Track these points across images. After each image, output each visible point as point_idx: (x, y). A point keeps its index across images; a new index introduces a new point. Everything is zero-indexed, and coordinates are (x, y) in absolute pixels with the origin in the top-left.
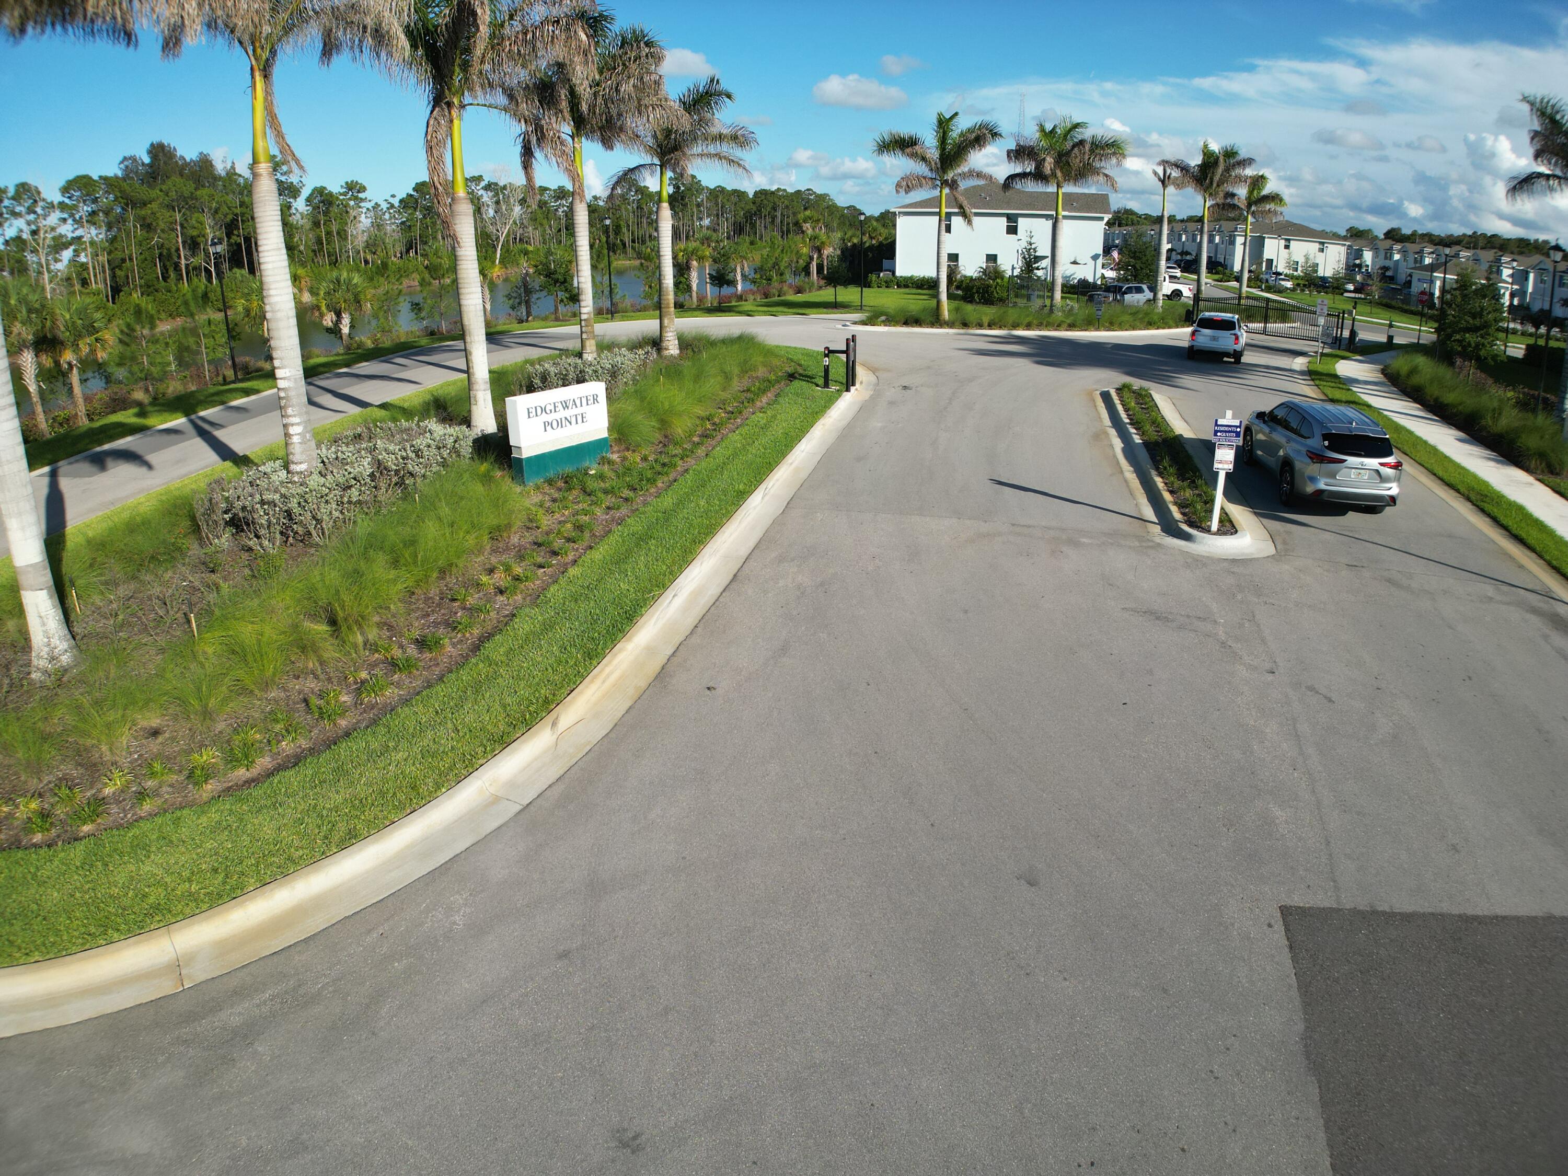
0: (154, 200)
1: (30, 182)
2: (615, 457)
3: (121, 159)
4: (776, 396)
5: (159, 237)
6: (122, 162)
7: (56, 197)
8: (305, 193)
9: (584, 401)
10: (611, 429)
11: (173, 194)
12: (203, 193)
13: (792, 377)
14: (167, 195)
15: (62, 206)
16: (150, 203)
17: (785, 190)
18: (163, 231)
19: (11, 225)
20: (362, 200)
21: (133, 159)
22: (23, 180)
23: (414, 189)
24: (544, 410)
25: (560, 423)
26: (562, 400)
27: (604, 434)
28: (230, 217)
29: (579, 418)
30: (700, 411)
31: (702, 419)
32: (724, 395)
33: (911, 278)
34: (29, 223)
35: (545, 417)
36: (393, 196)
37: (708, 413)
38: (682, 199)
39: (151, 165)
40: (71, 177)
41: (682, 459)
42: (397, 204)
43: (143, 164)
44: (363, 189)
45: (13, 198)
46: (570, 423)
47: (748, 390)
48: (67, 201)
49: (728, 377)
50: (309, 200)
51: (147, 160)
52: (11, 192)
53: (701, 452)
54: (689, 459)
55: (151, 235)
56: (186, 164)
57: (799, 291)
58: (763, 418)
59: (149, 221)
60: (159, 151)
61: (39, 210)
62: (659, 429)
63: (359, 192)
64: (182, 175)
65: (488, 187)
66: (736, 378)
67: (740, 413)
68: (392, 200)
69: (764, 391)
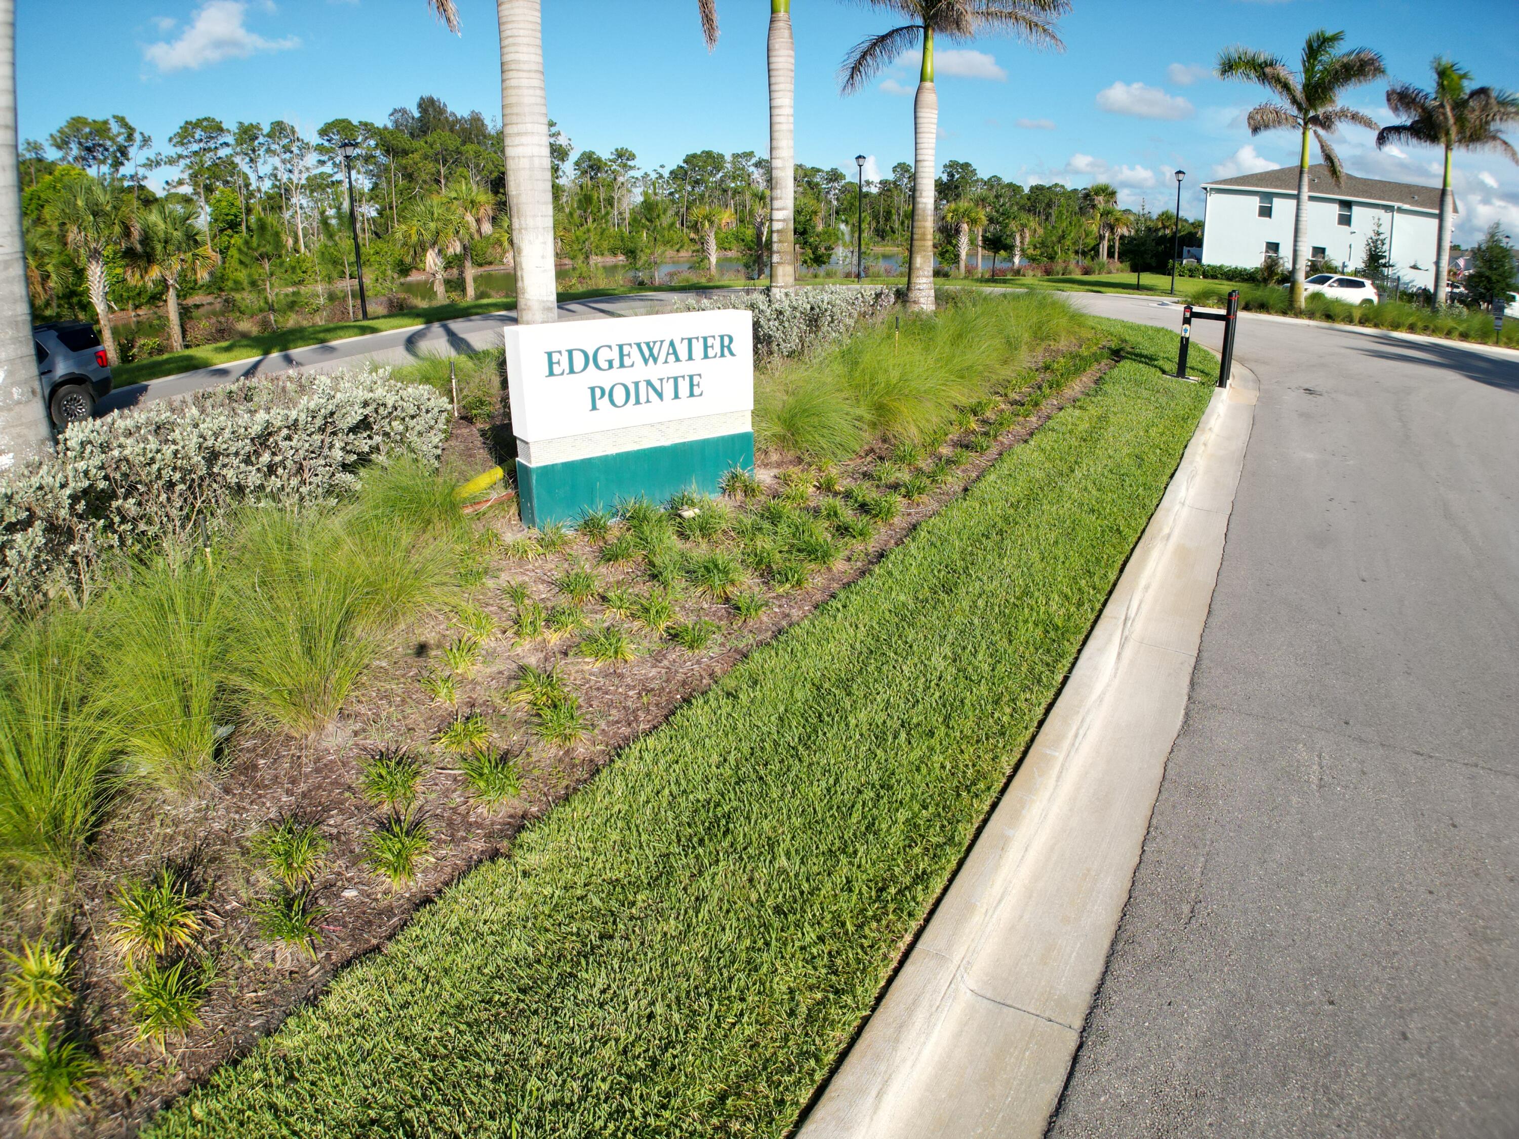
0: (416, 150)
1: (286, 121)
2: (764, 477)
3: (391, 111)
4: (1096, 382)
5: (421, 188)
6: (392, 114)
7: (315, 139)
8: (574, 156)
9: (698, 347)
10: (759, 414)
11: (438, 146)
12: (470, 148)
13: (1117, 355)
14: (431, 146)
15: (320, 149)
16: (412, 152)
17: (1062, 187)
18: (425, 182)
19: (265, 162)
20: (631, 168)
21: (403, 111)
22: (280, 119)
23: (685, 161)
24: (591, 359)
25: (632, 394)
26: (642, 339)
27: (745, 425)
28: (495, 174)
29: (684, 386)
30: (962, 396)
31: (961, 410)
32: (1006, 372)
33: (1220, 267)
34: (284, 162)
35: (593, 376)
36: (662, 166)
37: (974, 401)
38: (957, 187)
39: (420, 120)
40: (330, 120)
41: (907, 496)
42: (666, 174)
43: (413, 118)
44: (632, 157)
45: (269, 135)
46: (660, 395)
47: (1047, 368)
48: (326, 144)
49: (1011, 345)
50: (577, 164)
51: (417, 115)
52: (266, 129)
53: (953, 481)
54: (924, 498)
55: (413, 185)
56: (457, 121)
57: (1087, 272)
58: (1080, 418)
59: (409, 170)
60: (428, 106)
61: (295, 150)
62: (873, 425)
63: (628, 159)
64: (452, 130)
65: (758, 165)
66: (1024, 347)
67: (1036, 404)
68: (660, 170)
69: (1078, 371)
